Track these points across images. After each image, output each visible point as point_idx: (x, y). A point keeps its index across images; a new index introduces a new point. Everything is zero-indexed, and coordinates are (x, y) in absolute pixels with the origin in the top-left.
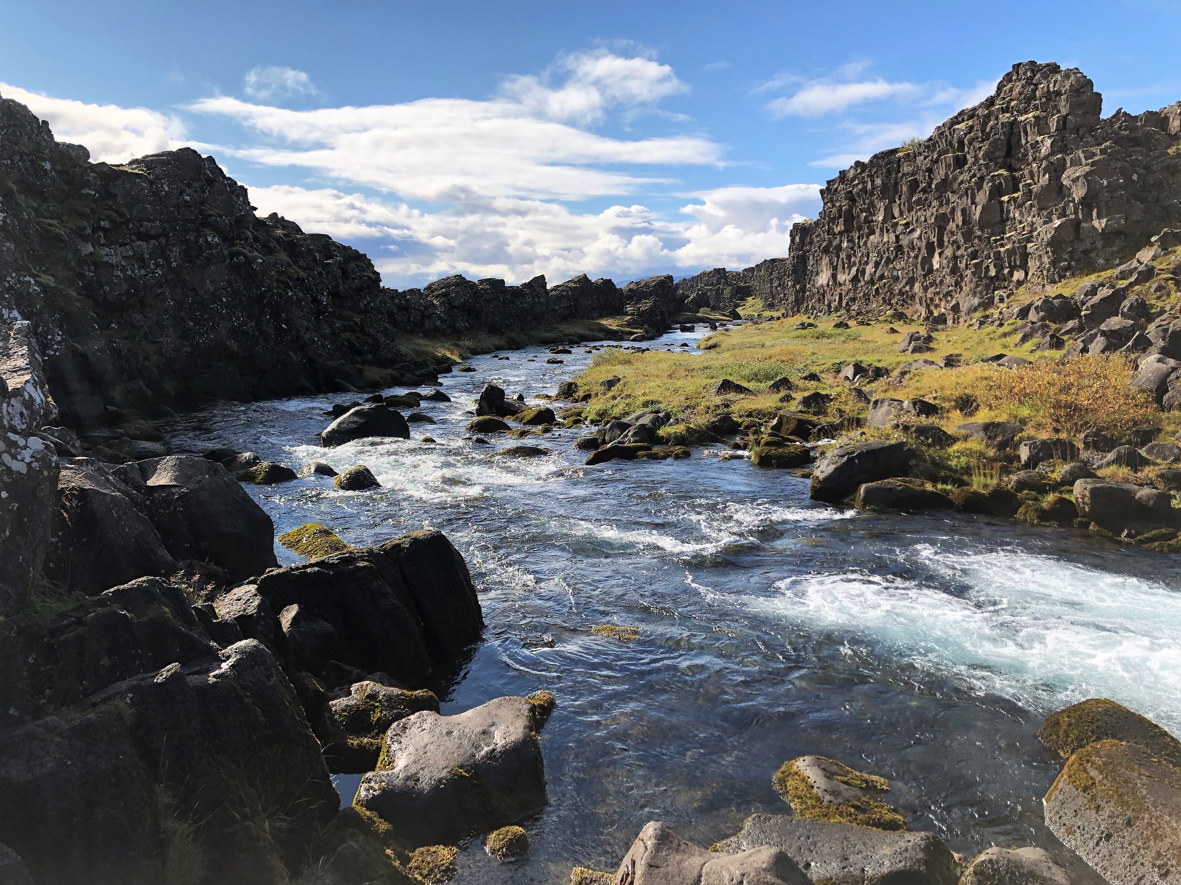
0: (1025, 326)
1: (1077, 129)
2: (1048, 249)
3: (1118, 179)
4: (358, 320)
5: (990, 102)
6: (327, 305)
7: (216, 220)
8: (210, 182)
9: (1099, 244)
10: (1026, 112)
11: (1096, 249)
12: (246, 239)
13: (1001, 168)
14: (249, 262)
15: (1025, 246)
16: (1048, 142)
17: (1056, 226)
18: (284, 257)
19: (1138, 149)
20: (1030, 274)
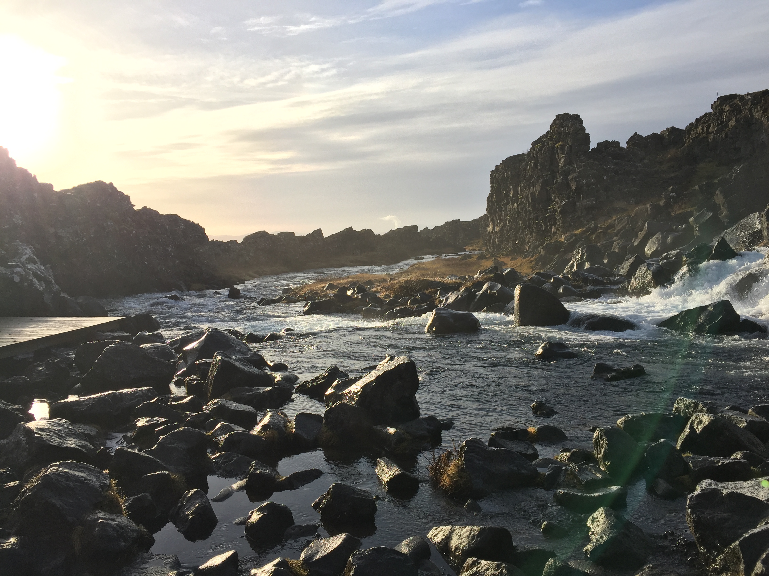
0: (540, 257)
1: (577, 152)
2: (560, 216)
3: (591, 180)
5: (547, 134)
7: (112, 214)
8: (110, 195)
9: (585, 213)
11: (583, 216)
14: (129, 233)
15: (555, 214)
17: (563, 204)
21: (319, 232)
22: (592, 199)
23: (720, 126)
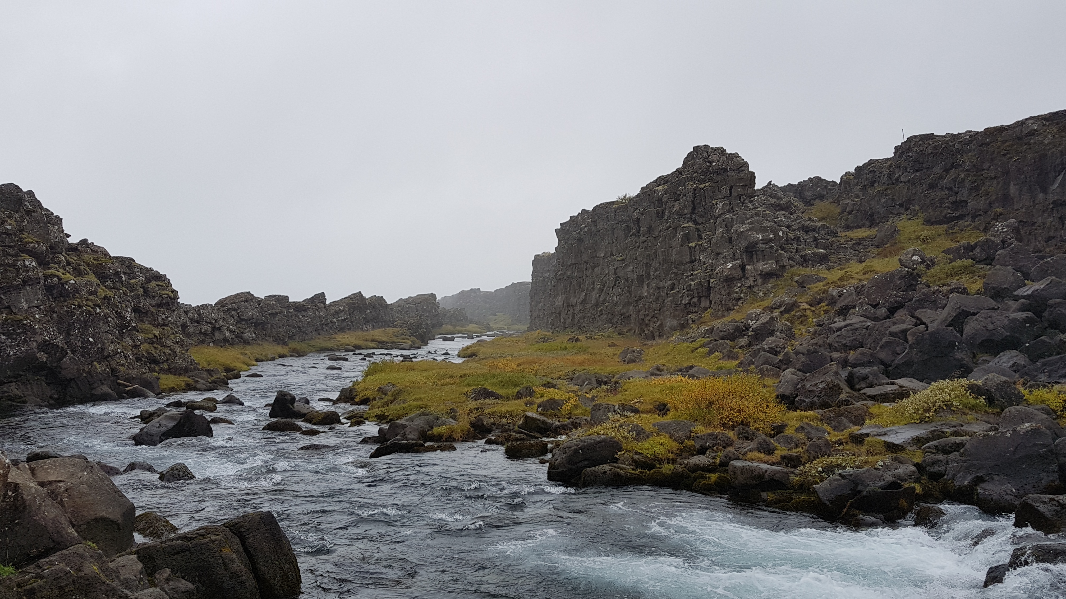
0: (710, 343)
1: (740, 196)
2: (724, 284)
3: (769, 235)
4: (157, 333)
5: (679, 172)
6: (131, 320)
7: (34, 247)
8: (28, 212)
9: (760, 281)
10: (704, 182)
11: (757, 285)
12: (59, 263)
13: (688, 222)
14: (63, 283)
15: (709, 281)
16: (721, 205)
17: (729, 267)
18: (93, 278)
19: (782, 212)
20: (713, 303)
21: (321, 297)
22: (770, 261)
23: (918, 173)
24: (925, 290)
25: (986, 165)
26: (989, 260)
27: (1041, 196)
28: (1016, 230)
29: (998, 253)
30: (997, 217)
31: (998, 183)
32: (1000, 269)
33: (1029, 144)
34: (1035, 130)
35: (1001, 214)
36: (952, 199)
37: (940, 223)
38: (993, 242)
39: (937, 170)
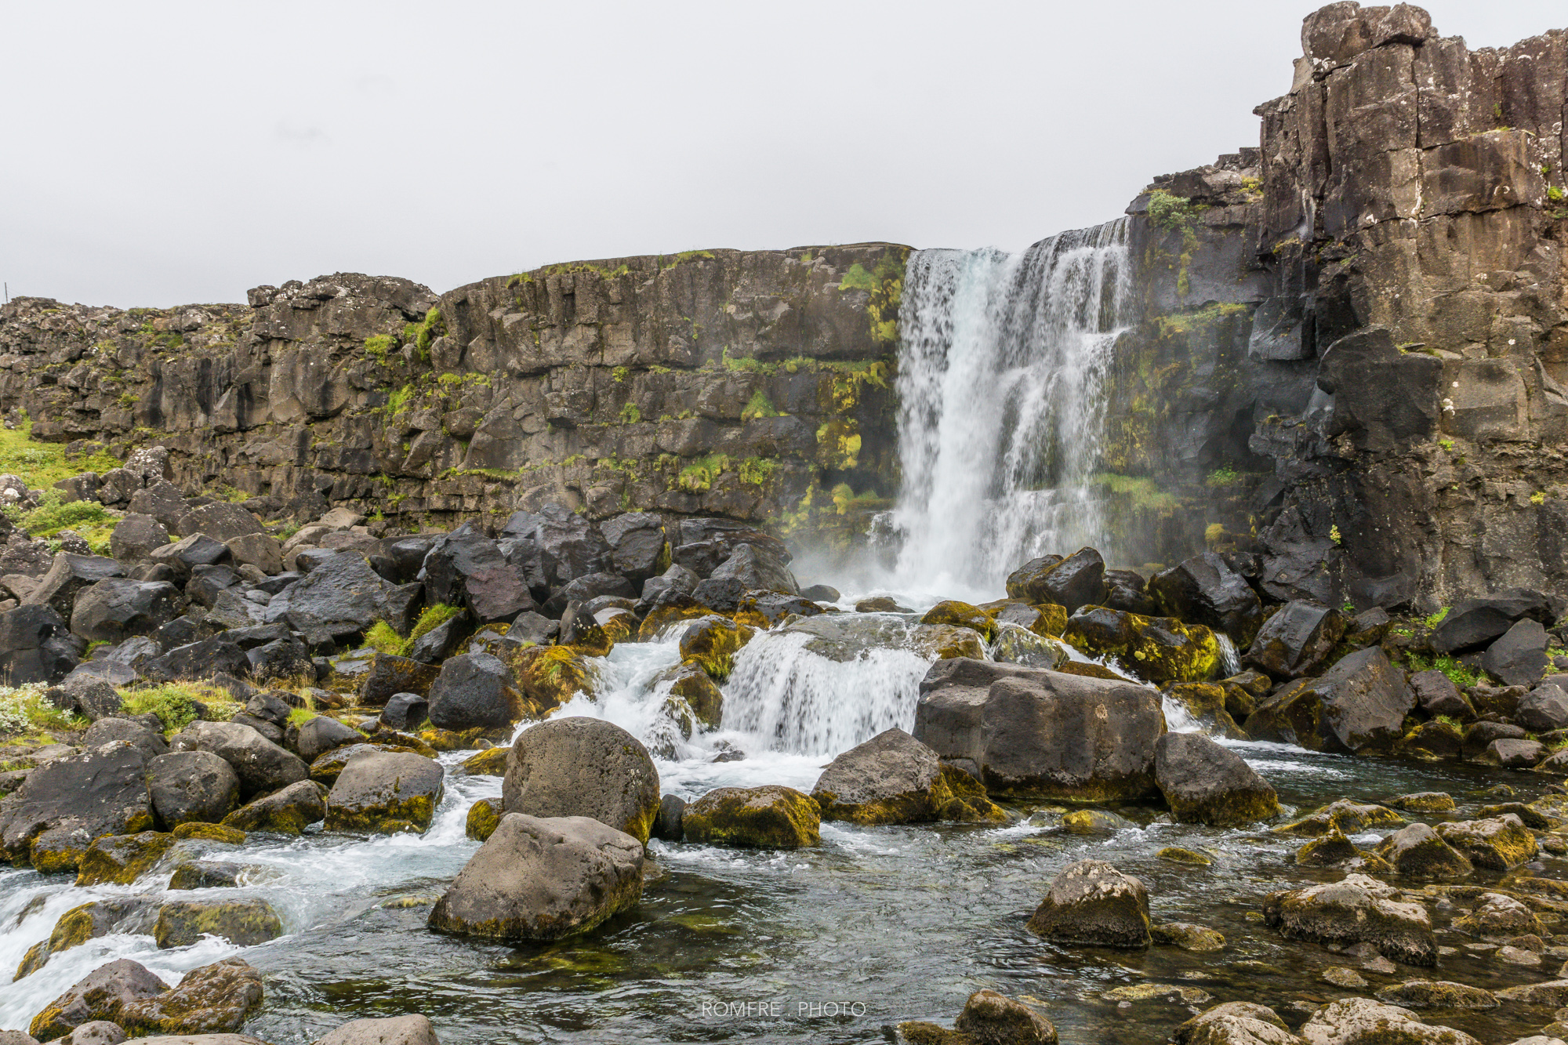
23: (27, 358)
24: (22, 544)
25: (130, 362)
26: (122, 503)
27: (201, 418)
28: (166, 463)
29: (137, 493)
30: (143, 440)
31: (146, 390)
32: (135, 518)
33: (187, 341)
34: (199, 325)
35: (147, 436)
36: (78, 405)
37: (55, 439)
38: (130, 476)
39: (58, 357)
